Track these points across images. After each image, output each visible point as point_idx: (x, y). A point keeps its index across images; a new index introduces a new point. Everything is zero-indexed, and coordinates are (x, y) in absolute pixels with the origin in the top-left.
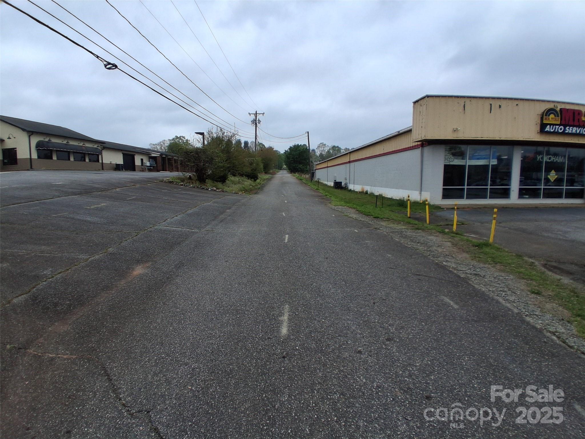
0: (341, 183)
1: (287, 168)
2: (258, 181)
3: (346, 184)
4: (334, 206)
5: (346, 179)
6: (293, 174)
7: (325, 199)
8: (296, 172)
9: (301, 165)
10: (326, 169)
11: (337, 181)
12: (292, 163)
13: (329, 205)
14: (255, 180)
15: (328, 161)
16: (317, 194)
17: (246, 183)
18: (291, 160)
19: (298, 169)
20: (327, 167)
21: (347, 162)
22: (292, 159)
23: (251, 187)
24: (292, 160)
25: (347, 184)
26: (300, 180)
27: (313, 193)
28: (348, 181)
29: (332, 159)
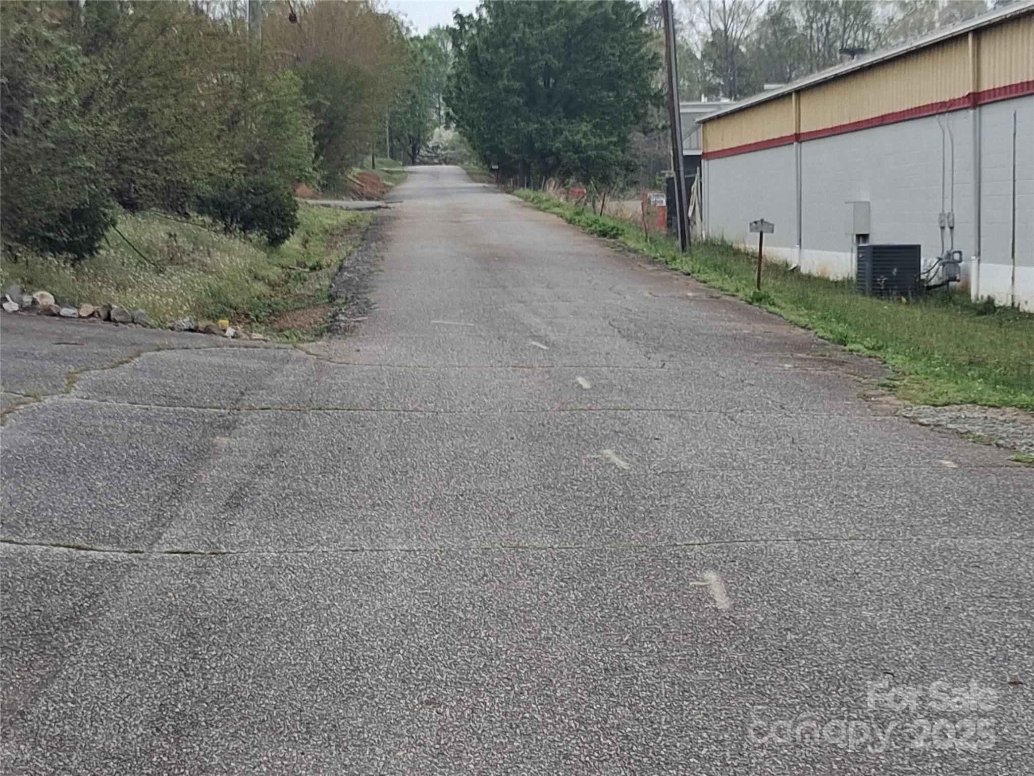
0: (915, 250)
1: (464, 150)
2: (292, 244)
3: (950, 261)
4: (929, 410)
5: (948, 225)
6: (526, 192)
7: (842, 363)
8: (547, 173)
9: (586, 127)
10: (788, 152)
11: (875, 241)
12: (516, 110)
13: (889, 398)
14: (275, 241)
15: (799, 92)
16: (772, 327)
17: (221, 260)
18: (508, 91)
19: (557, 154)
20: (798, 138)
21: (952, 102)
22: (514, 75)
23: (260, 287)
24: (517, 85)
25: (956, 263)
26: (604, 234)
27: (744, 328)
28: (964, 241)
29: (837, 78)
